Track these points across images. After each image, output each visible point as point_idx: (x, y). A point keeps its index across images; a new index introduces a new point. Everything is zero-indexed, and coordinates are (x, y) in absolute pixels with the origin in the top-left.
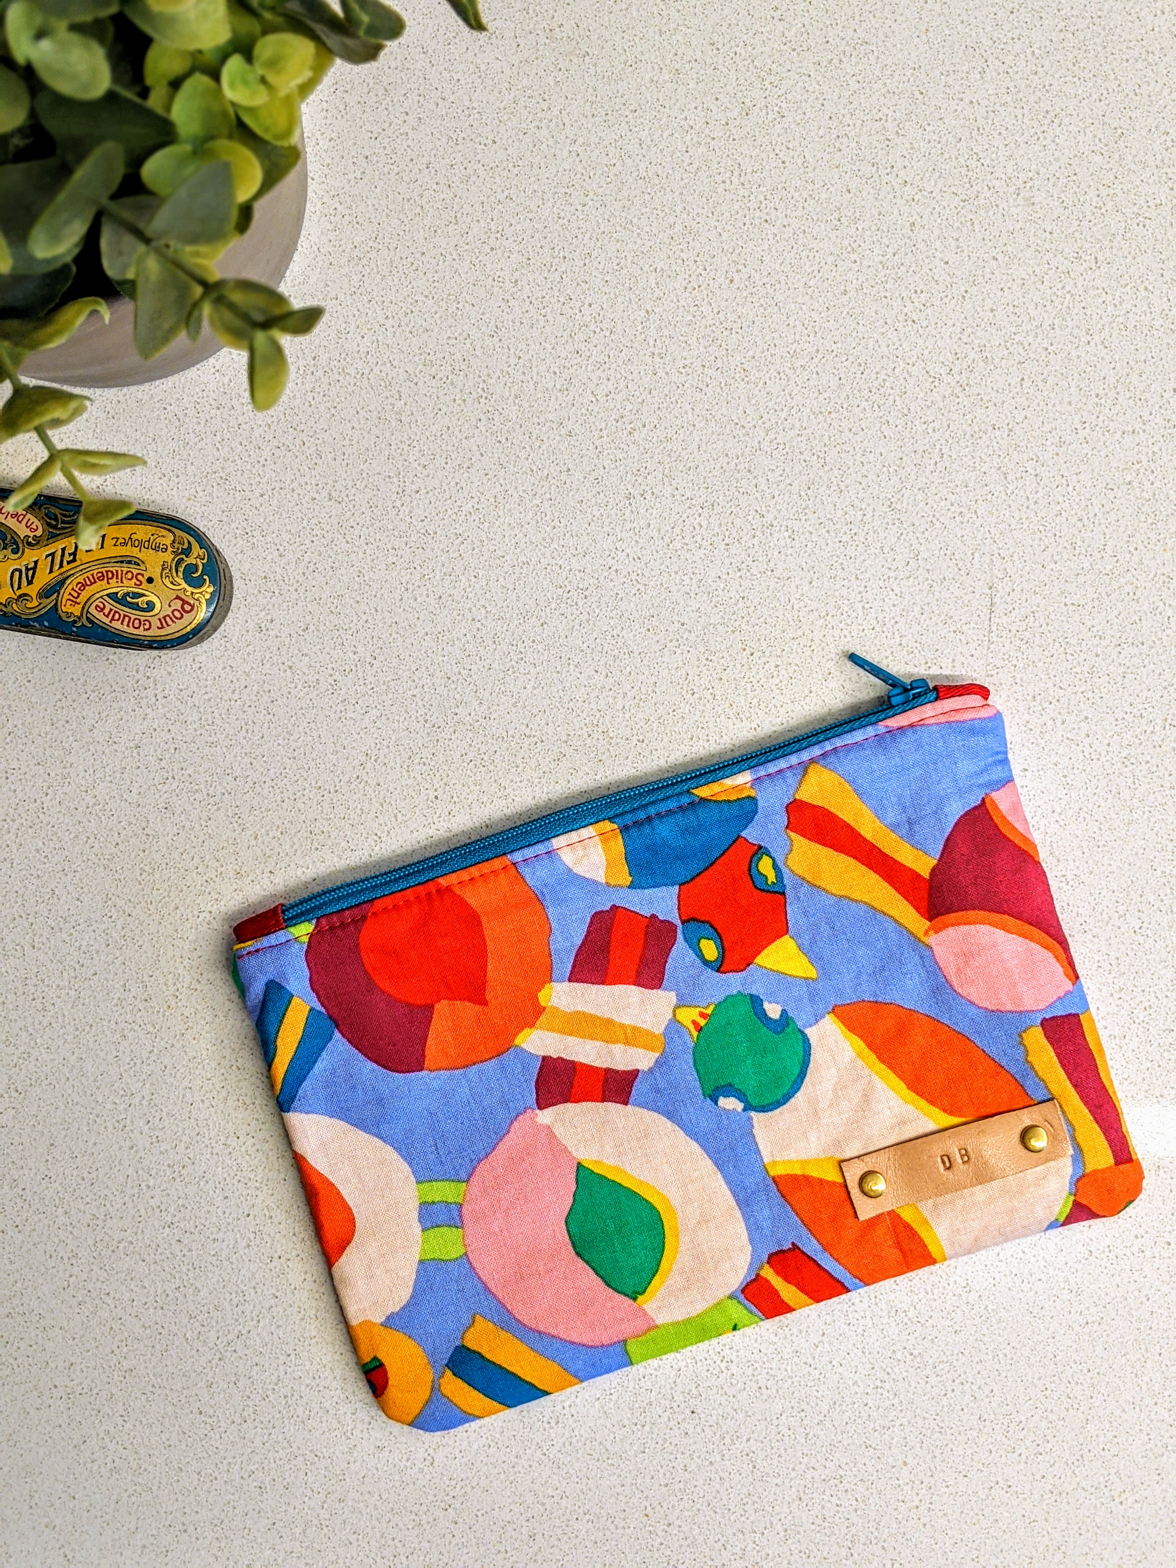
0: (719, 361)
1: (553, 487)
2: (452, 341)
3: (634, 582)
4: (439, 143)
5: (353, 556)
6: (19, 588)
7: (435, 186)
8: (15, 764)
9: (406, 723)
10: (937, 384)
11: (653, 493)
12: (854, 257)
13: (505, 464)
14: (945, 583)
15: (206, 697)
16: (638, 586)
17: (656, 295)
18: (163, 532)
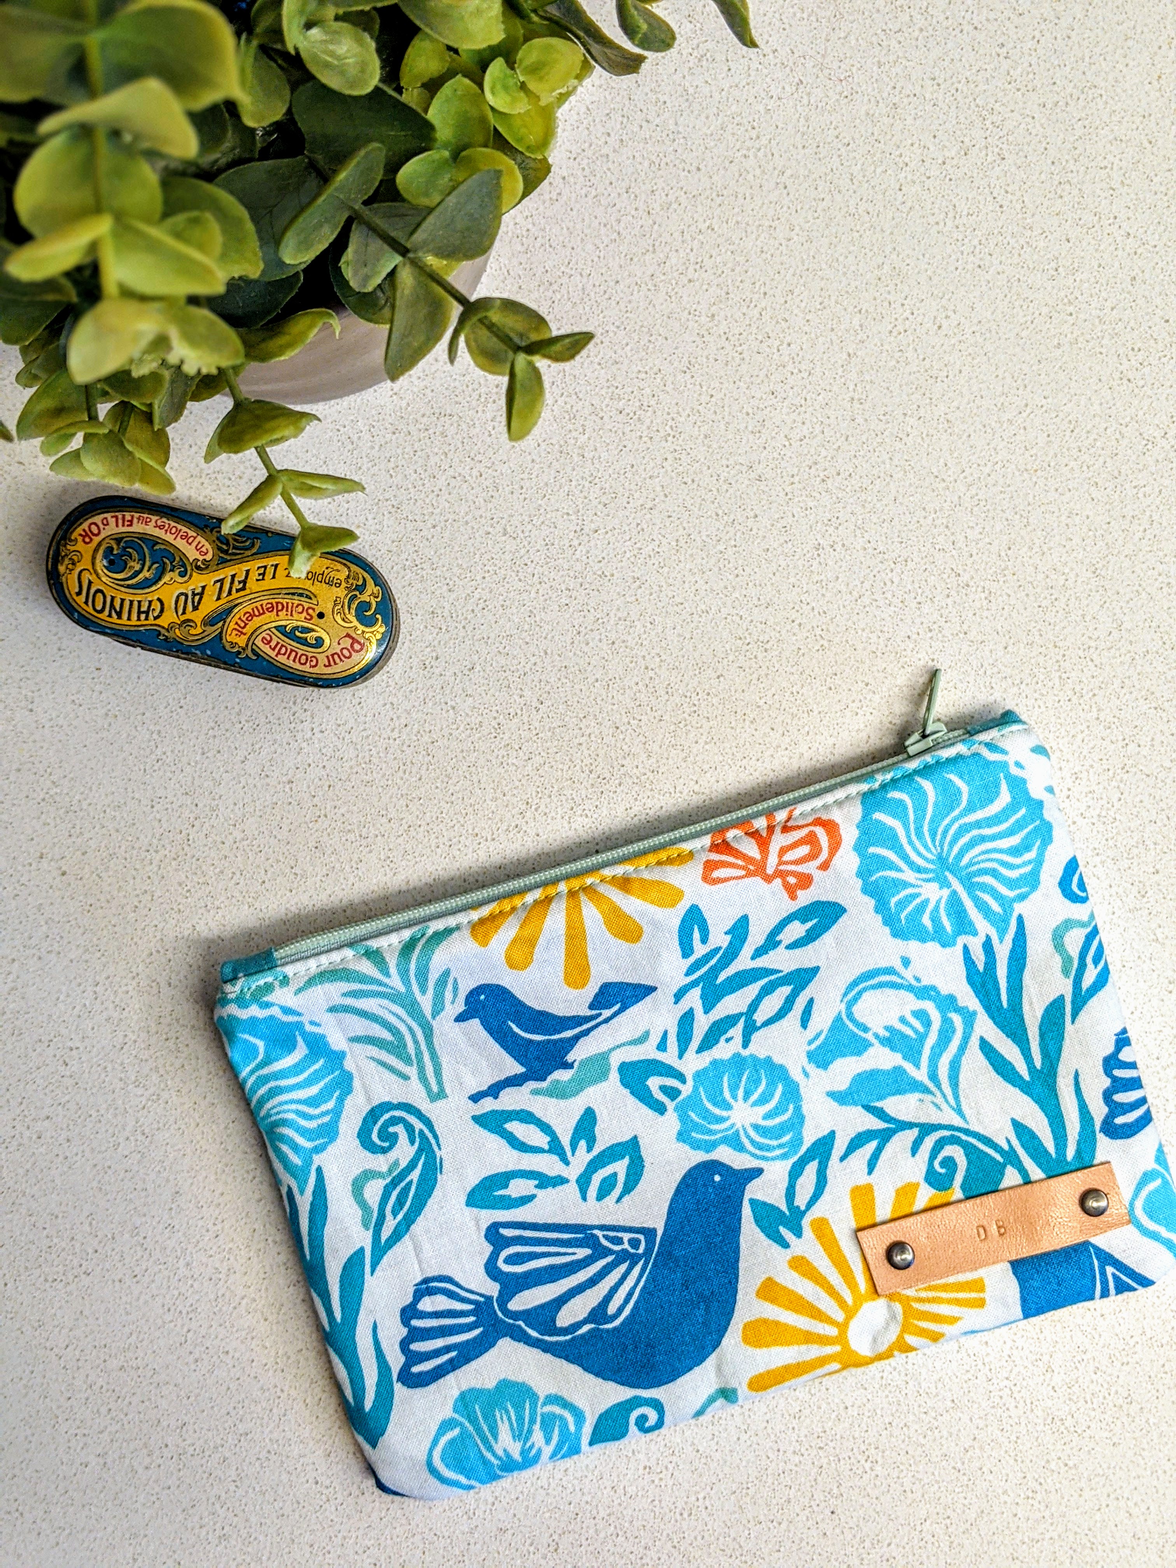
0: (922, 410)
1: (738, 534)
2: (643, 376)
3: (818, 638)
4: (639, 167)
5: (525, 595)
6: (184, 613)
7: (633, 212)
8: (161, 793)
9: (570, 772)
10: (1150, 447)
11: (843, 545)
12: (1071, 309)
13: (689, 506)
14: (1148, 657)
15: (365, 734)
16: (822, 642)
17: (859, 337)
18: (339, 566)
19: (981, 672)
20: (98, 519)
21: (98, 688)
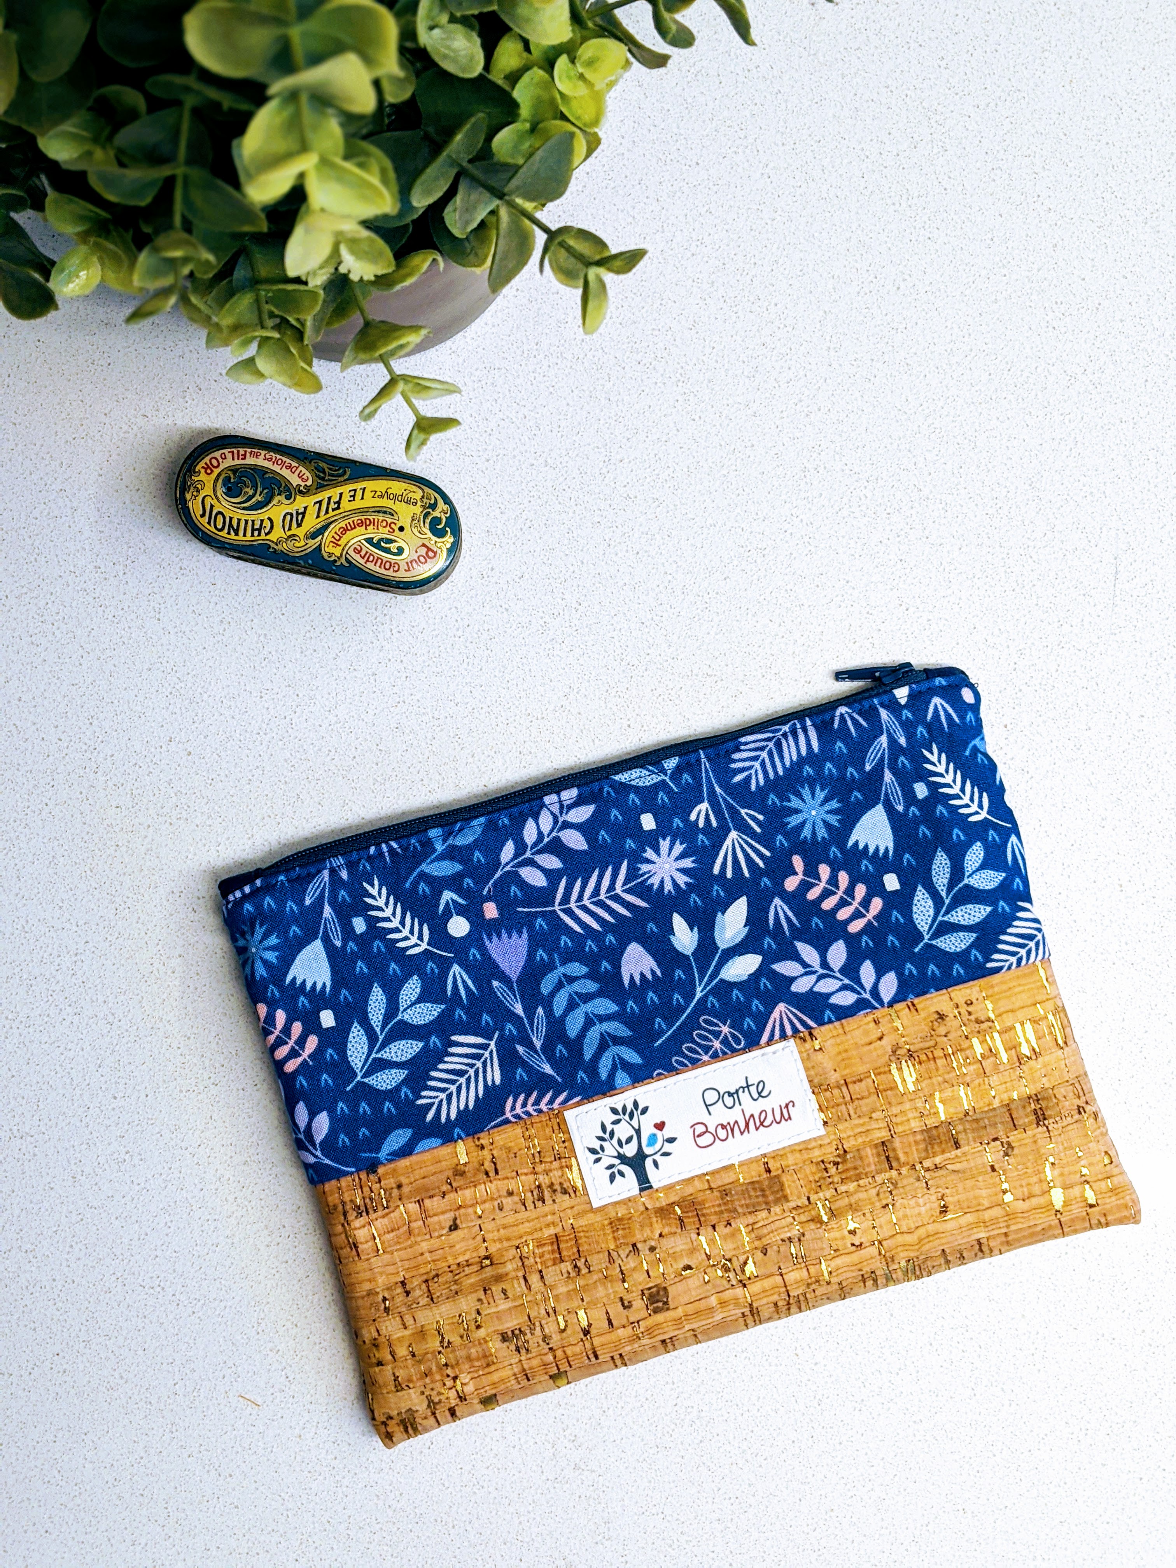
0: (886, 356)
1: (739, 460)
2: (657, 333)
5: (564, 515)
6: (290, 529)
7: (645, 200)
8: (268, 685)
9: (605, 661)
10: (1073, 381)
11: (825, 468)
12: (1004, 271)
13: (697, 439)
14: (1077, 553)
15: (434, 633)
16: (810, 548)
17: (833, 298)
18: (414, 488)
19: (941, 569)
20: (217, 454)
21: (214, 600)
